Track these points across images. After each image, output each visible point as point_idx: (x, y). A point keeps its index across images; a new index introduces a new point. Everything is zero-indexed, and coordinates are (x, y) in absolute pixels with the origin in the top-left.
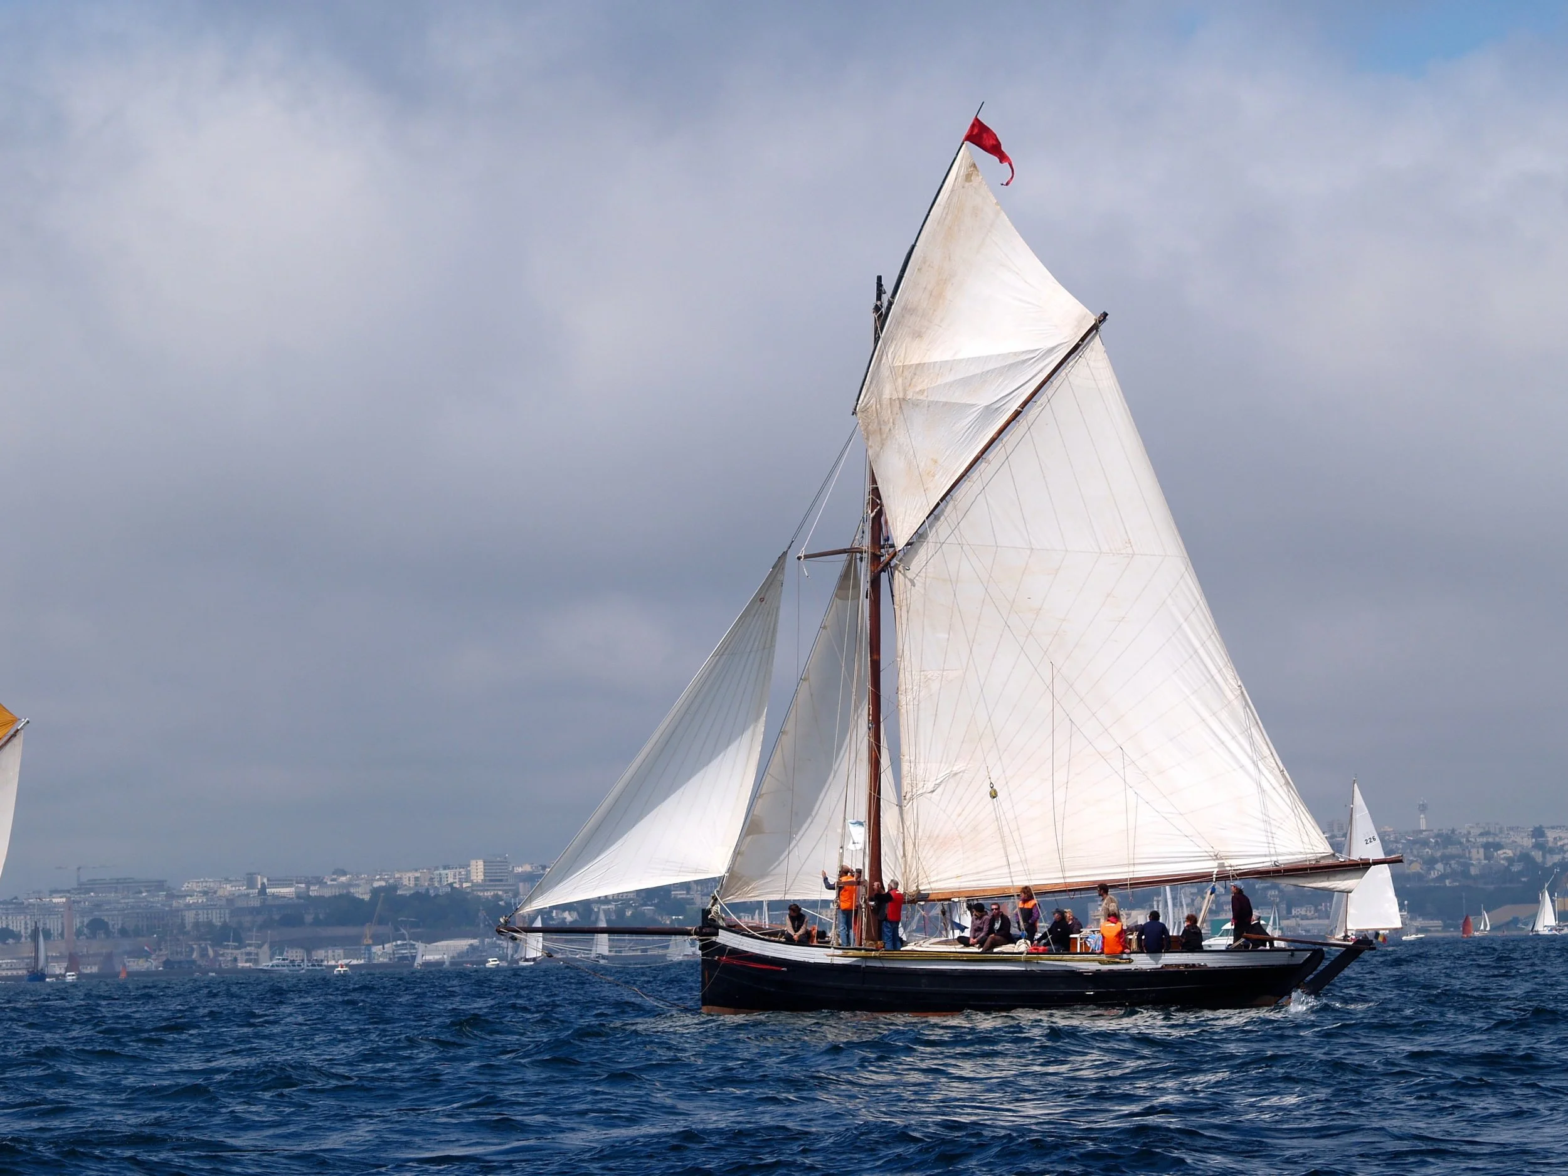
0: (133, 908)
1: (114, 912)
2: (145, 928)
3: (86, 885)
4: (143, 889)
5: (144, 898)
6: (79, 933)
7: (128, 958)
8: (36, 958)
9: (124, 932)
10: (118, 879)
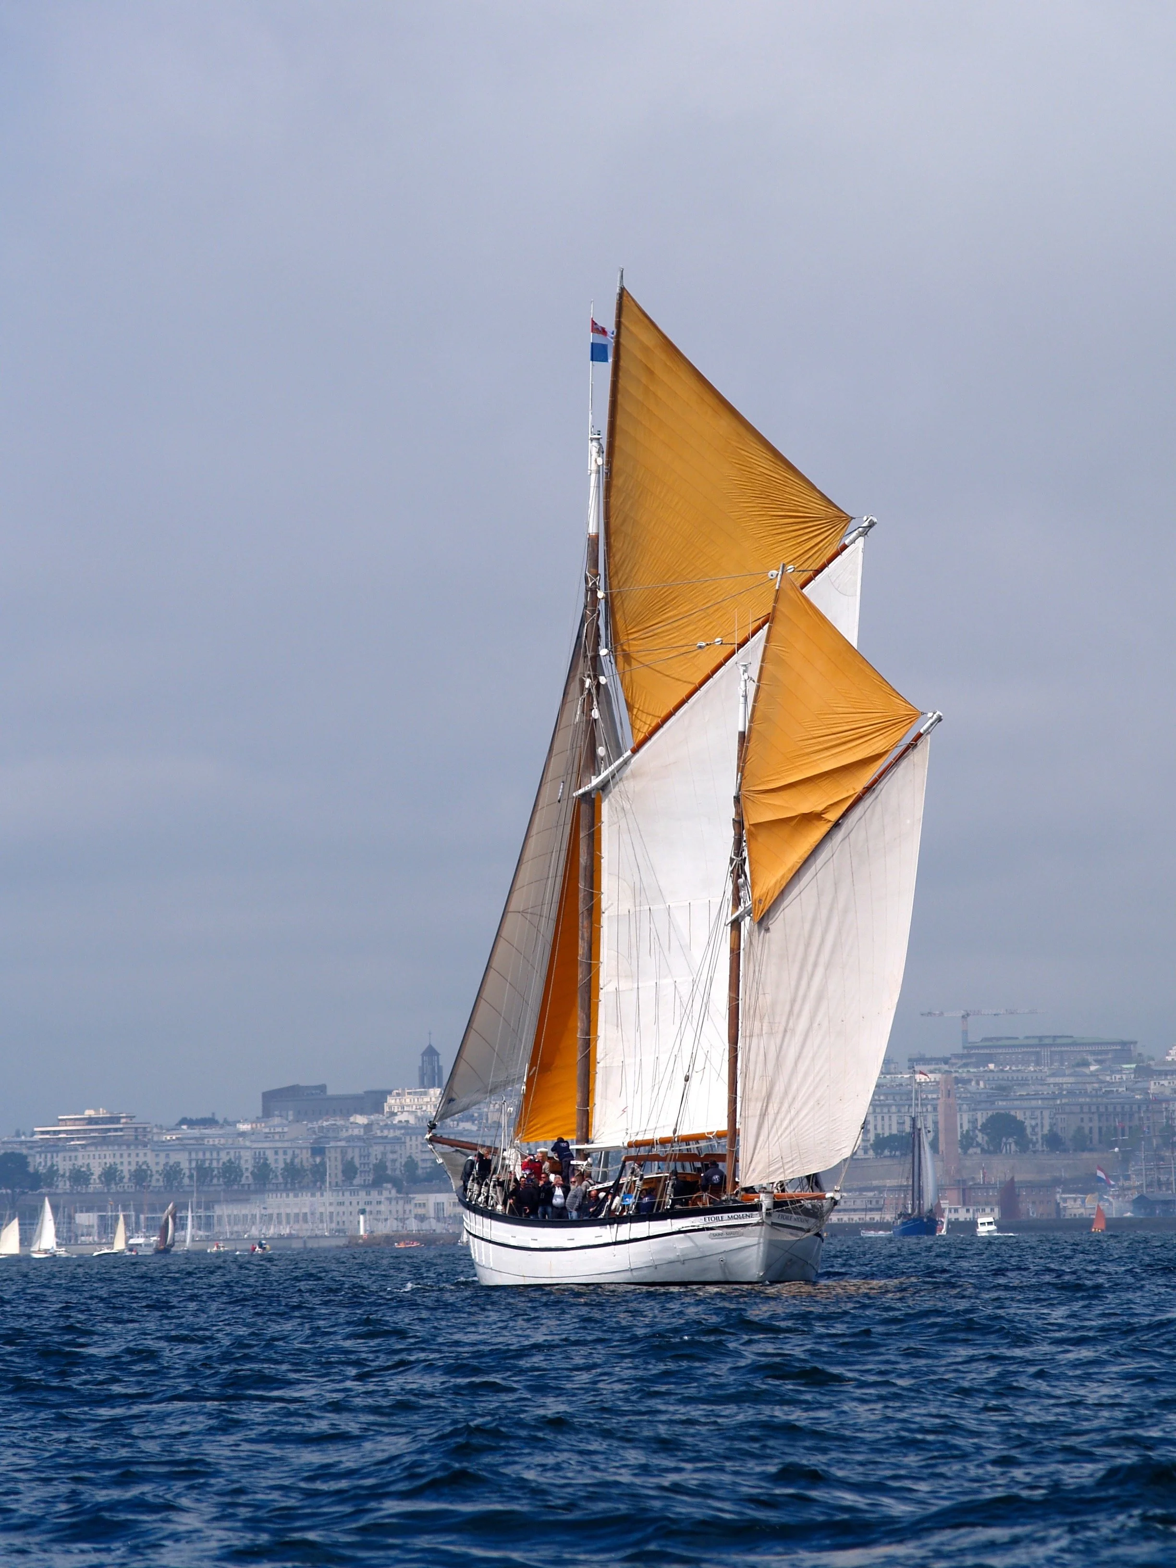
0: (1071, 1093)
1: (1034, 1103)
2: (1096, 1136)
3: (978, 1048)
4: (1090, 1058)
5: (1092, 1074)
6: (967, 1142)
7: (1064, 1192)
8: (917, 1192)
9: (1054, 1142)
10: (1041, 1038)
